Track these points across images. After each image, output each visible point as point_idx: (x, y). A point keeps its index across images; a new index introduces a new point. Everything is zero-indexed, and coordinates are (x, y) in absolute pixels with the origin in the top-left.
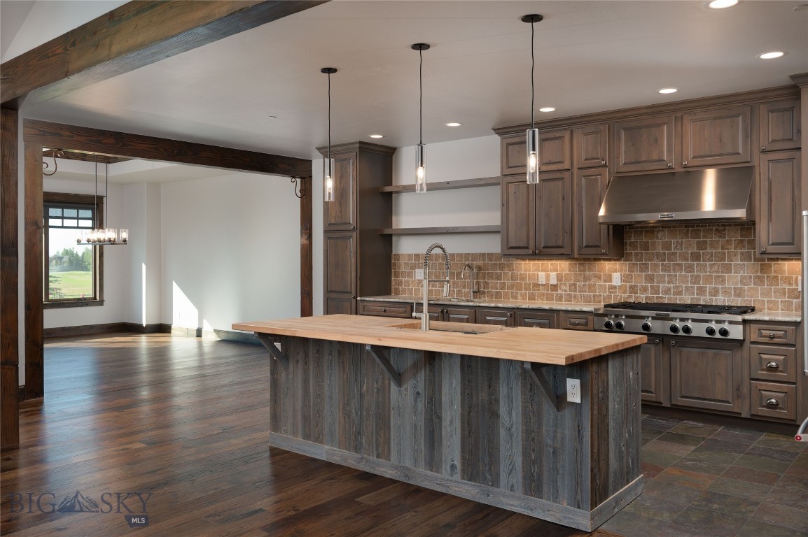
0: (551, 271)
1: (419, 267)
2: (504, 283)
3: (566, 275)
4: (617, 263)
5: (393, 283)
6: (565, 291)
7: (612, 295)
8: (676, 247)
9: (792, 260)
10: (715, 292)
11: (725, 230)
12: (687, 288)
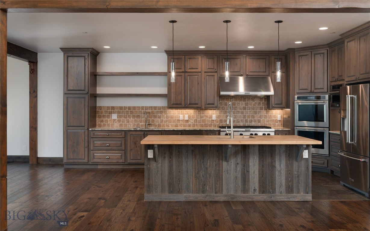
0: (185, 114)
1: (114, 113)
2: (163, 120)
3: (193, 116)
4: (215, 111)
5: (97, 121)
6: (192, 122)
7: (213, 123)
8: (237, 104)
9: (276, 109)
10: (251, 121)
11: (254, 99)
12: (241, 120)
